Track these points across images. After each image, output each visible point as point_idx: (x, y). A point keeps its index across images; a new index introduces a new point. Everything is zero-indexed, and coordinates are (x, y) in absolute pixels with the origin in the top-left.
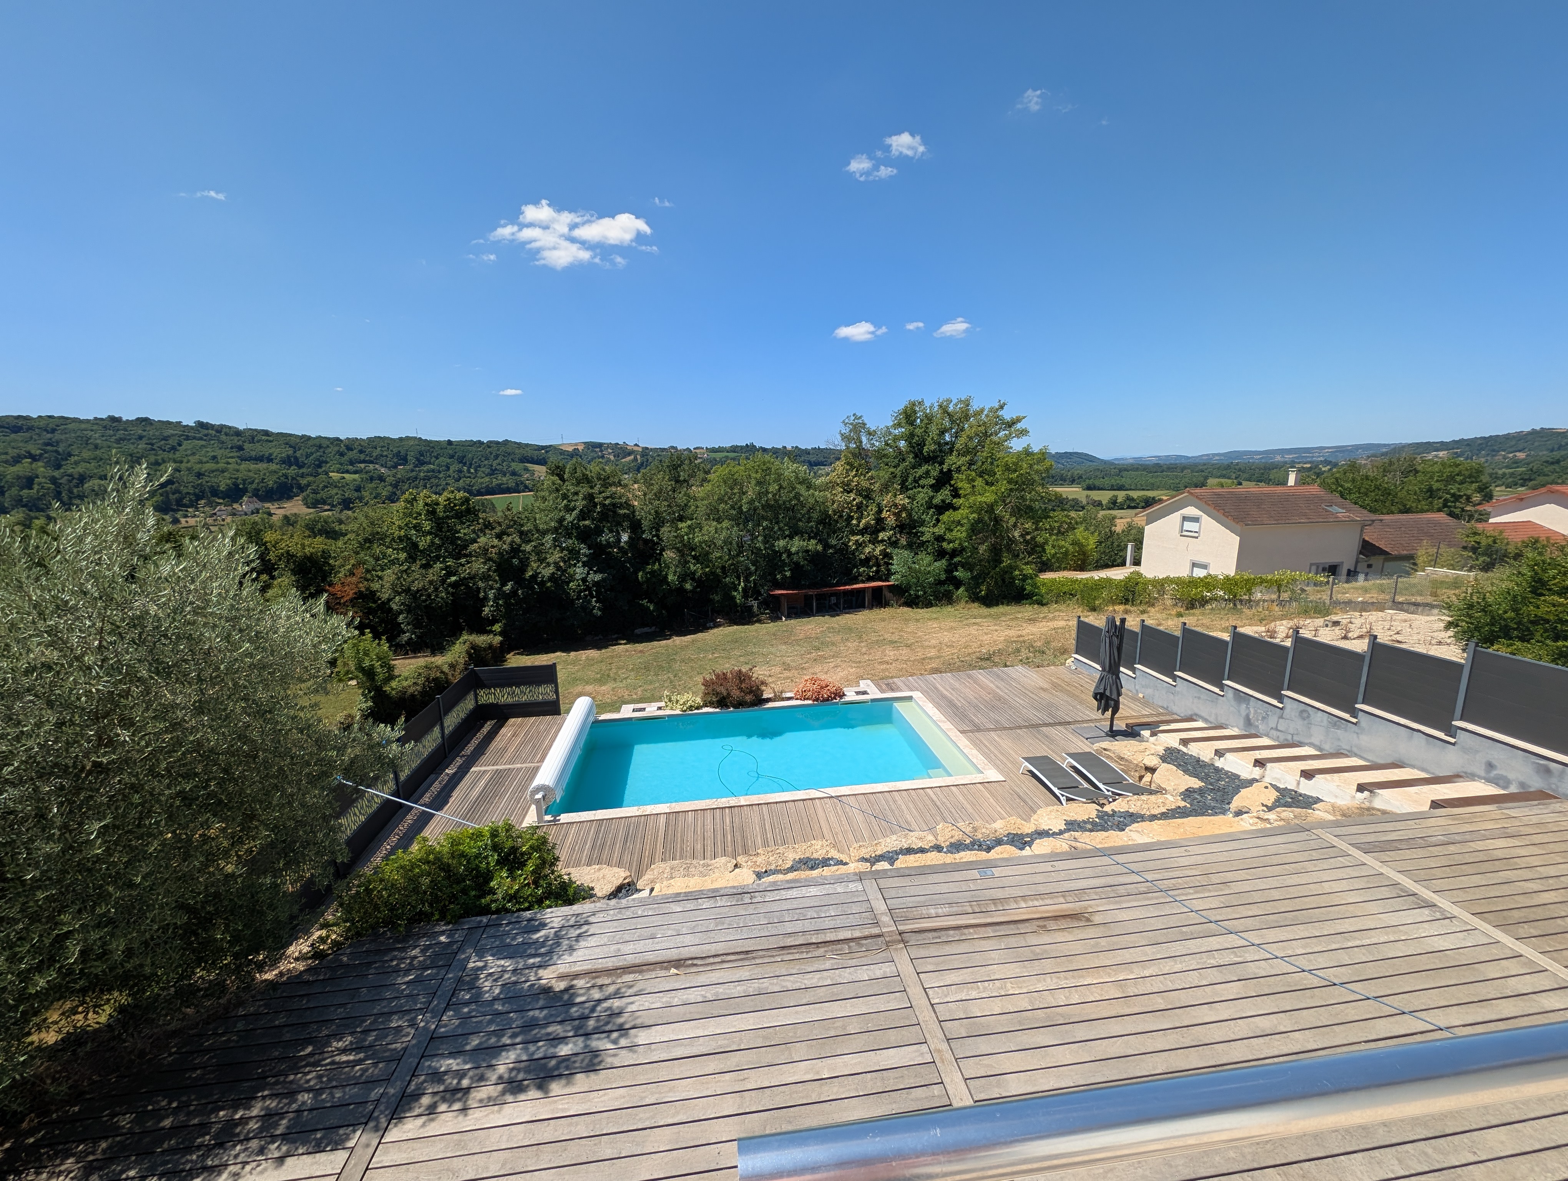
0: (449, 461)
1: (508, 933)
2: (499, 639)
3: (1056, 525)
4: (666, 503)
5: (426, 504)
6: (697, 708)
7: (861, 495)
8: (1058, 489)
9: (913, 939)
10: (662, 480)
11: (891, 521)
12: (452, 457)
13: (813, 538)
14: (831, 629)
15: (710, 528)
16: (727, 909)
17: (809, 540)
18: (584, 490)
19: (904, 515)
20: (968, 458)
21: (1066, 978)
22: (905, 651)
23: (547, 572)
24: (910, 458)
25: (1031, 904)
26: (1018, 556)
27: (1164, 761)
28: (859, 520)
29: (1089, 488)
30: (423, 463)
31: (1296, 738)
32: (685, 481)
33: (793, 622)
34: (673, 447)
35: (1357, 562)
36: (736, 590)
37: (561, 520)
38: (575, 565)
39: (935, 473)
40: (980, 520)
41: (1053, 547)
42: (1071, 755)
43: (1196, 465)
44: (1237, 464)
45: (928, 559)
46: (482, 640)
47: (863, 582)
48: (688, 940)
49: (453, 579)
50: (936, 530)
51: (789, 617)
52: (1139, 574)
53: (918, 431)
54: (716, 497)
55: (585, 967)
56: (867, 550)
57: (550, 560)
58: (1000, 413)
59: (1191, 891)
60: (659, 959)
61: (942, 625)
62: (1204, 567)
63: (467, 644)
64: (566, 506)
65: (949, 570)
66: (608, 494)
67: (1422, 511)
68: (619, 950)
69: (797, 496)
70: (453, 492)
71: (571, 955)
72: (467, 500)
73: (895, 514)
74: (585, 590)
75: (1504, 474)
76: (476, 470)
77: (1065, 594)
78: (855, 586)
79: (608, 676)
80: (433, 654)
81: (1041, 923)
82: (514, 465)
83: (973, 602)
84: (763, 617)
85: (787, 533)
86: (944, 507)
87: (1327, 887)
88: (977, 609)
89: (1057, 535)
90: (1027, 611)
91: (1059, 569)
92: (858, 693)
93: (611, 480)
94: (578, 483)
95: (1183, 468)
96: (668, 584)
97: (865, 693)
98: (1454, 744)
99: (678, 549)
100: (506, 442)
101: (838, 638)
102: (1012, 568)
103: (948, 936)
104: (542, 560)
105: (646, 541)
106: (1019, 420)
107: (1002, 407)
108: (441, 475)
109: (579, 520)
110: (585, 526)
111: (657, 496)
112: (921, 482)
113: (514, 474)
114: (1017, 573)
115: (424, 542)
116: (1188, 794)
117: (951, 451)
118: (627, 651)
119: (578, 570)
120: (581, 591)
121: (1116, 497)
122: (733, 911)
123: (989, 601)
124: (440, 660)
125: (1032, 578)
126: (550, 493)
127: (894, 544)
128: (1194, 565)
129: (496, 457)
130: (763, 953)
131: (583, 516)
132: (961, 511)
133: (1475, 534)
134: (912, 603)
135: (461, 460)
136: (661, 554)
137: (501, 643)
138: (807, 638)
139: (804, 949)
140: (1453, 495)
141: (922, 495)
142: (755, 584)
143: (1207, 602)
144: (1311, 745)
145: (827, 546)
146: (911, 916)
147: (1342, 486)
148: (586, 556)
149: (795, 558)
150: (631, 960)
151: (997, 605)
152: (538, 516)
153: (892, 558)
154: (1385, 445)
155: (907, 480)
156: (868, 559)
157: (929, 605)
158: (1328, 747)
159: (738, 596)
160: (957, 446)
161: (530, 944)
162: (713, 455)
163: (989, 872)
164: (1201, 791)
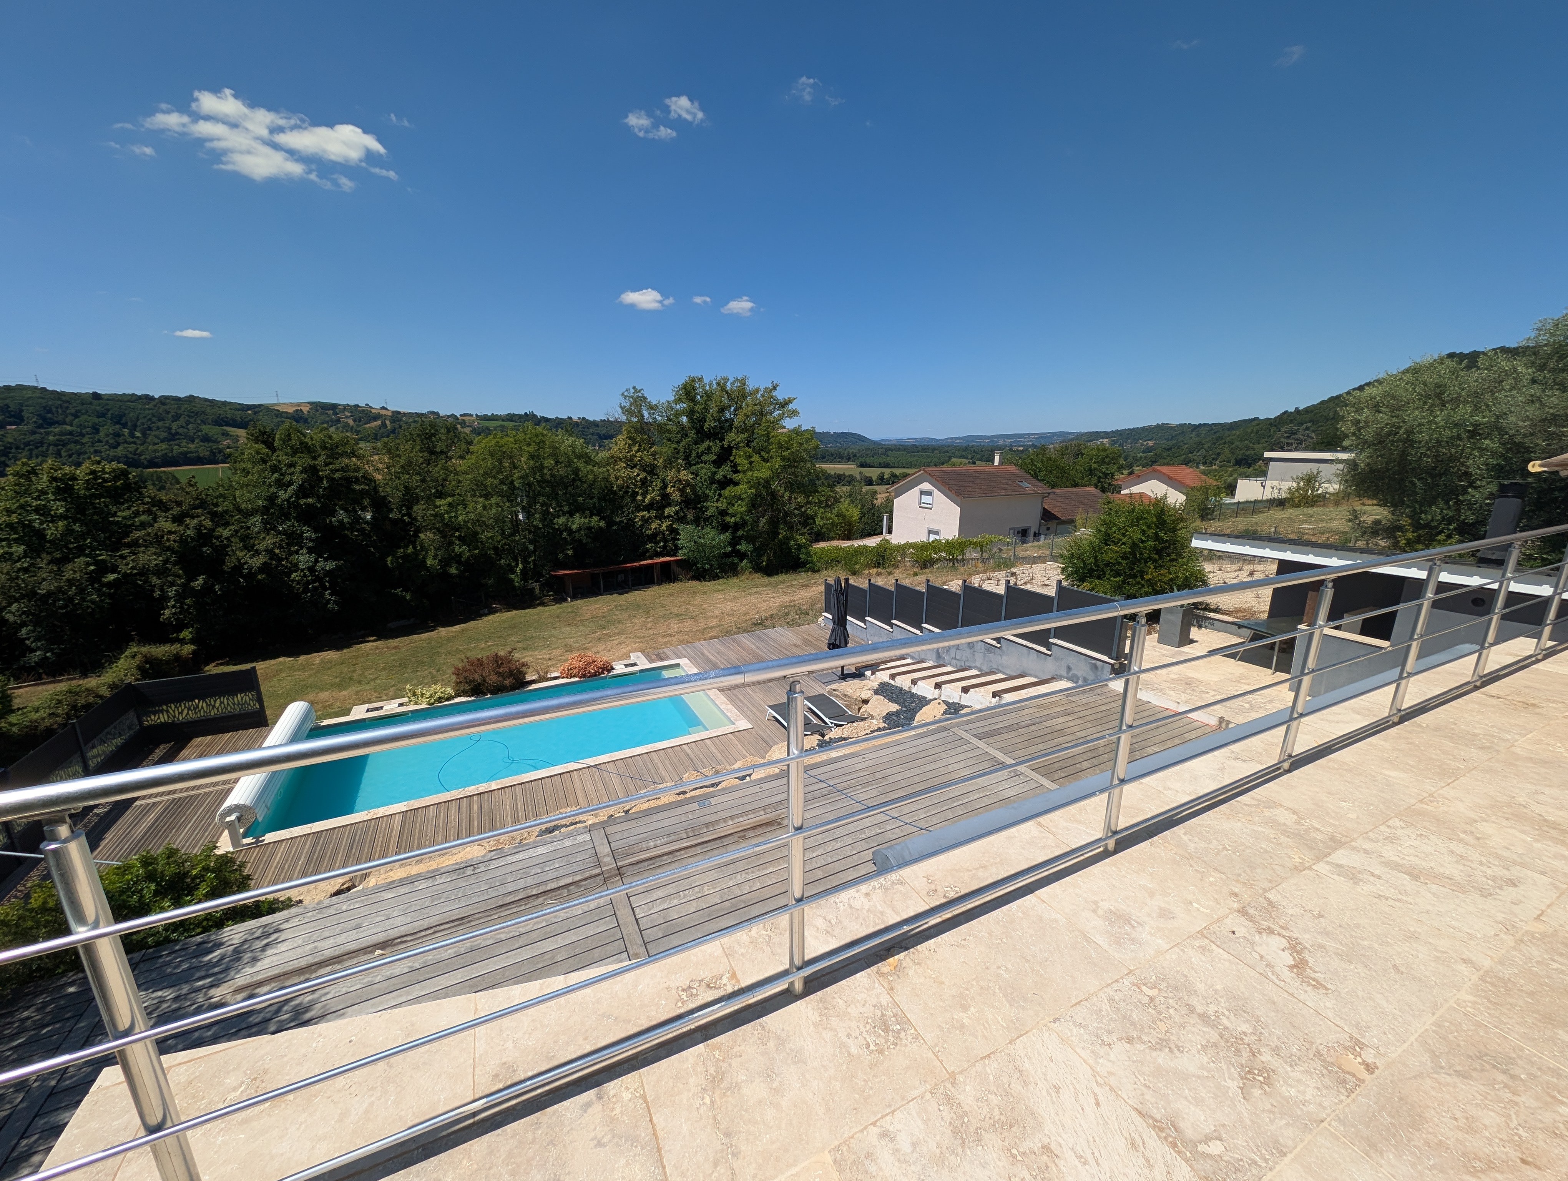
0: (96, 420)
1: (168, 964)
2: (189, 649)
3: (823, 499)
4: (418, 478)
5: (55, 479)
6: (448, 699)
7: (644, 470)
8: (825, 466)
9: (630, 871)
10: (411, 451)
11: (676, 496)
12: (103, 415)
13: (596, 515)
14: (619, 608)
15: (477, 505)
16: (447, 884)
17: (591, 517)
18: (303, 461)
19: (688, 490)
20: (746, 435)
21: (753, 872)
22: (688, 623)
23: (257, 562)
24: (692, 434)
25: (737, 820)
26: (793, 527)
27: (876, 694)
28: (644, 495)
29: (862, 465)
30: (52, 423)
31: (967, 664)
32: (442, 452)
33: (579, 602)
34: (433, 413)
35: (1040, 526)
36: (514, 572)
37: (272, 498)
38: (297, 552)
39: (716, 449)
40: (758, 495)
41: (822, 518)
42: (808, 699)
43: (943, 446)
44: (973, 446)
45: (712, 533)
46: (161, 651)
47: (651, 558)
48: (398, 921)
49: (112, 577)
50: (719, 504)
51: (575, 597)
52: (887, 541)
53: (698, 408)
54: (481, 472)
55: (270, 974)
56: (654, 526)
57: (261, 546)
58: (774, 394)
59: (860, 787)
60: (363, 945)
61: (727, 597)
62: (937, 533)
63: (139, 656)
64: (278, 481)
65: (734, 542)
66: (338, 466)
67: (1085, 485)
68: (316, 948)
69: (576, 471)
70: (99, 463)
71: (253, 966)
72: (124, 474)
73: (680, 490)
74: (313, 582)
75: (1141, 457)
76: (144, 434)
77: (833, 560)
78: (642, 563)
79: (351, 678)
80: (85, 675)
81: (742, 834)
82: (206, 429)
83: (756, 572)
84: (546, 599)
85: (566, 509)
86: (726, 483)
87: (950, 768)
88: (760, 579)
89: (824, 508)
90: (802, 578)
91: (830, 539)
92: (627, 666)
93: (341, 450)
94: (295, 452)
95: (934, 449)
96: (427, 569)
97: (634, 665)
98: (1050, 656)
99: (438, 529)
100: (191, 399)
101: (625, 615)
102: (788, 539)
103: (661, 861)
104: (249, 548)
105: (395, 522)
106: (790, 401)
107: (775, 388)
108: (85, 440)
109: (298, 498)
110: (308, 505)
111: (405, 469)
112: (704, 458)
113: (206, 439)
114: (792, 543)
115: (52, 531)
116: (888, 717)
117: (731, 428)
118: (377, 648)
119: (301, 558)
120: (308, 583)
121: (883, 473)
122: (452, 885)
123: (770, 571)
124: (92, 682)
125: (806, 548)
126: (254, 464)
127: (682, 520)
128: (930, 532)
129: (176, 418)
130: (480, 915)
131: (303, 491)
132: (741, 486)
133: (1109, 502)
134: (701, 576)
135: (119, 420)
136: (416, 536)
137: (194, 652)
138: (593, 618)
139: (523, 903)
140: (1104, 473)
141: (705, 470)
142: (535, 564)
143: (934, 562)
144: (975, 668)
145: (610, 523)
146: (631, 852)
147: (1035, 466)
148: (310, 540)
149: (577, 535)
150: (328, 954)
151: (777, 574)
152: (237, 493)
153: (678, 534)
154: (1071, 433)
155: (690, 455)
156: (655, 535)
157: (715, 577)
158: (985, 669)
159: (516, 579)
160: (736, 423)
161: (198, 968)
162: (487, 424)
163: (707, 802)
164: (897, 713)
